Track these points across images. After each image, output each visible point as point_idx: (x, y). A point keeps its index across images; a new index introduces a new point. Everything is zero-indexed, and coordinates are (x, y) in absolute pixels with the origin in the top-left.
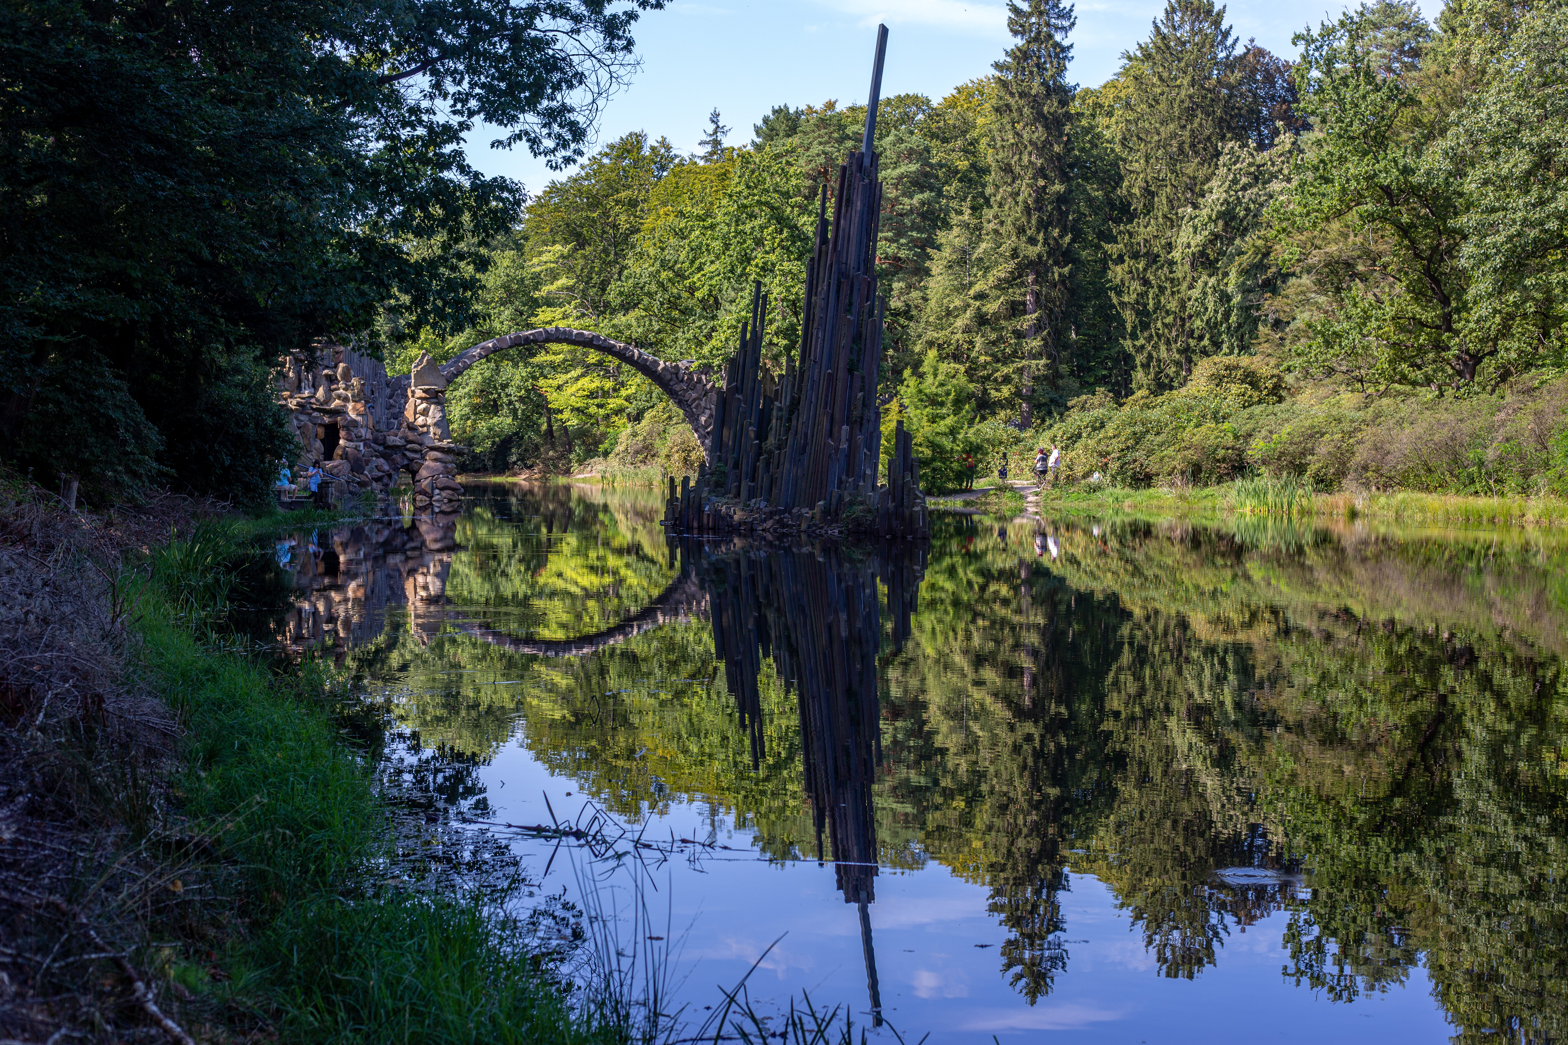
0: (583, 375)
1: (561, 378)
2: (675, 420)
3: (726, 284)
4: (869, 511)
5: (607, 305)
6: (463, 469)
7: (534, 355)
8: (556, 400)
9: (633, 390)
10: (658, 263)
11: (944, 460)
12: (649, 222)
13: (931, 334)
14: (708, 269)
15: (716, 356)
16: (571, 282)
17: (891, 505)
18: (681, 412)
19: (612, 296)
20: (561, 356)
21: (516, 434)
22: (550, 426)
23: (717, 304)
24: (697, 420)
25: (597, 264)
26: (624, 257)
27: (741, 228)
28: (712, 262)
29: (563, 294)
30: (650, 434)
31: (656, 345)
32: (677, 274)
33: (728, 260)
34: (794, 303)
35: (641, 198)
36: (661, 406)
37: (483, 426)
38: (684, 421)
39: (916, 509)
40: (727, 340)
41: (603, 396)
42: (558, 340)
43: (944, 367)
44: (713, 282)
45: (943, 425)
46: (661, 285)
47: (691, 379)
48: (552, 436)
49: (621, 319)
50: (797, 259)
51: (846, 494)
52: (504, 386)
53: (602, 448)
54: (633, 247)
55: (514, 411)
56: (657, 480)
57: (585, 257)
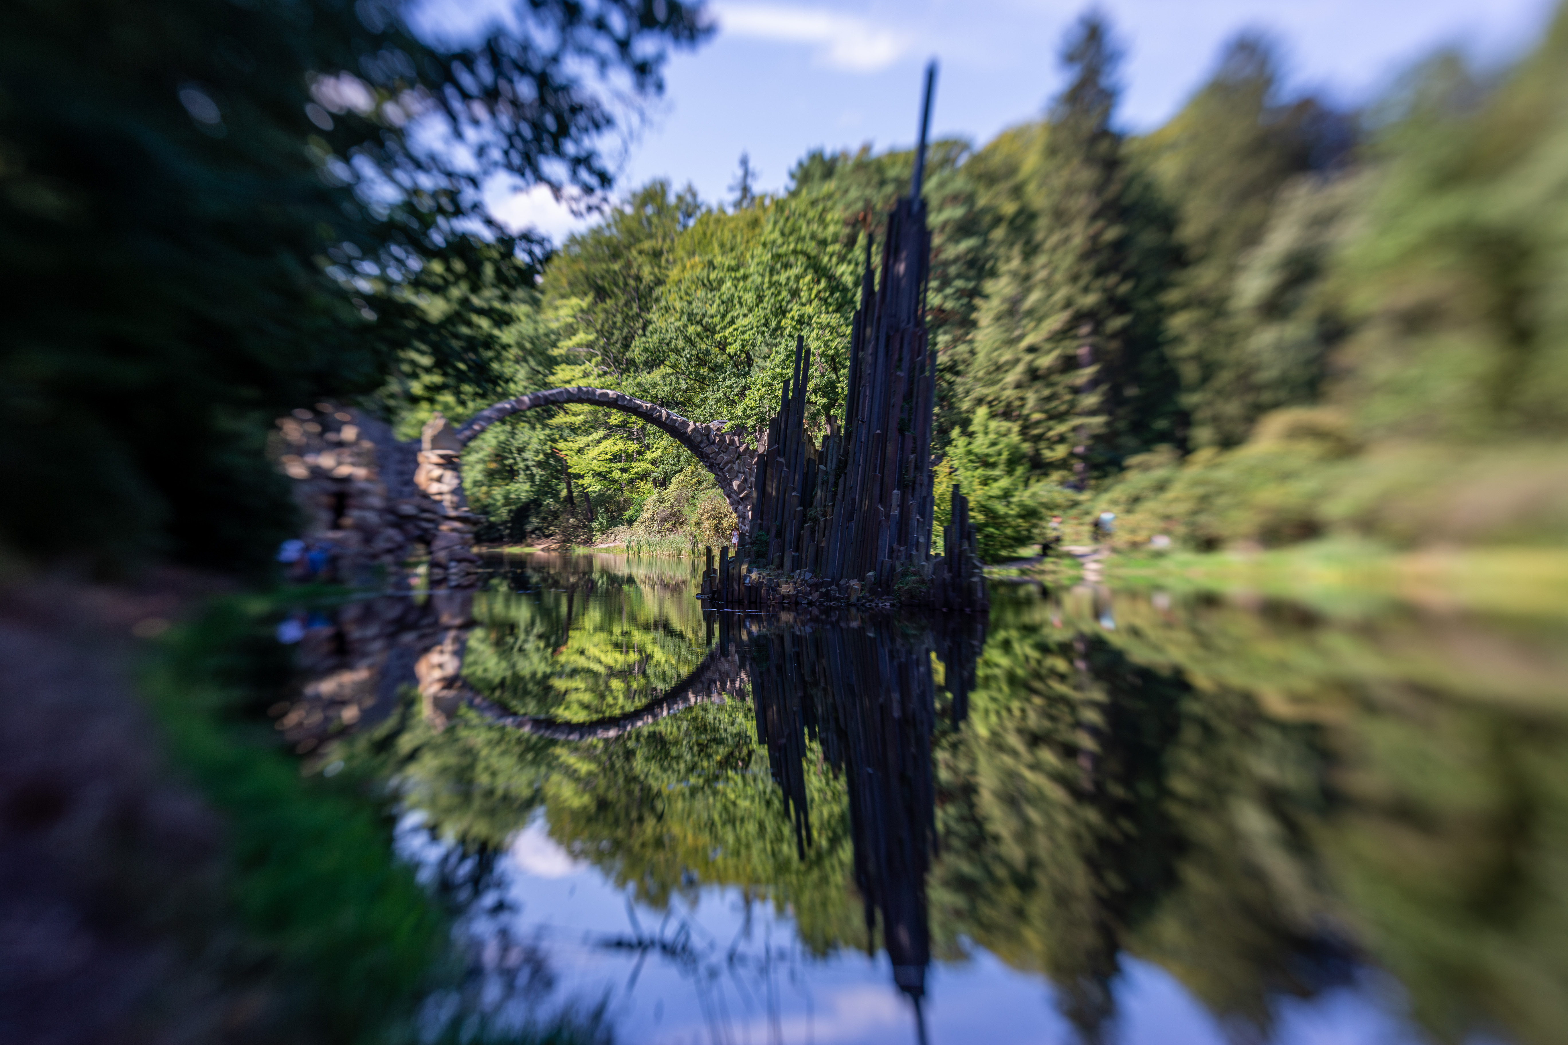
0: (605, 438)
1: (582, 441)
2: (705, 485)
3: (759, 338)
4: (923, 582)
5: (631, 362)
6: (479, 539)
7: (551, 416)
8: (576, 464)
9: (658, 454)
10: (685, 318)
11: (997, 526)
12: (674, 273)
13: (980, 391)
14: (741, 322)
15: (749, 417)
16: (592, 337)
17: (947, 575)
18: (712, 476)
19: (636, 351)
20: (582, 417)
21: (534, 501)
22: (570, 492)
23: (749, 361)
24: (730, 484)
25: (619, 318)
26: (648, 310)
27: (775, 278)
28: (745, 316)
29: (583, 351)
30: (678, 500)
31: (685, 404)
32: (706, 329)
33: (762, 313)
34: (833, 358)
35: (666, 247)
36: (689, 470)
37: (498, 493)
38: (714, 485)
39: (975, 579)
40: (762, 398)
41: (626, 460)
42: (580, 401)
43: (993, 424)
44: (746, 337)
45: (996, 489)
46: (688, 340)
47: (723, 440)
48: (573, 503)
49: (645, 378)
50: (836, 311)
51: (898, 563)
52: (520, 450)
53: (627, 514)
54: (657, 300)
55: (531, 477)
56: (686, 548)
57: (606, 311)
